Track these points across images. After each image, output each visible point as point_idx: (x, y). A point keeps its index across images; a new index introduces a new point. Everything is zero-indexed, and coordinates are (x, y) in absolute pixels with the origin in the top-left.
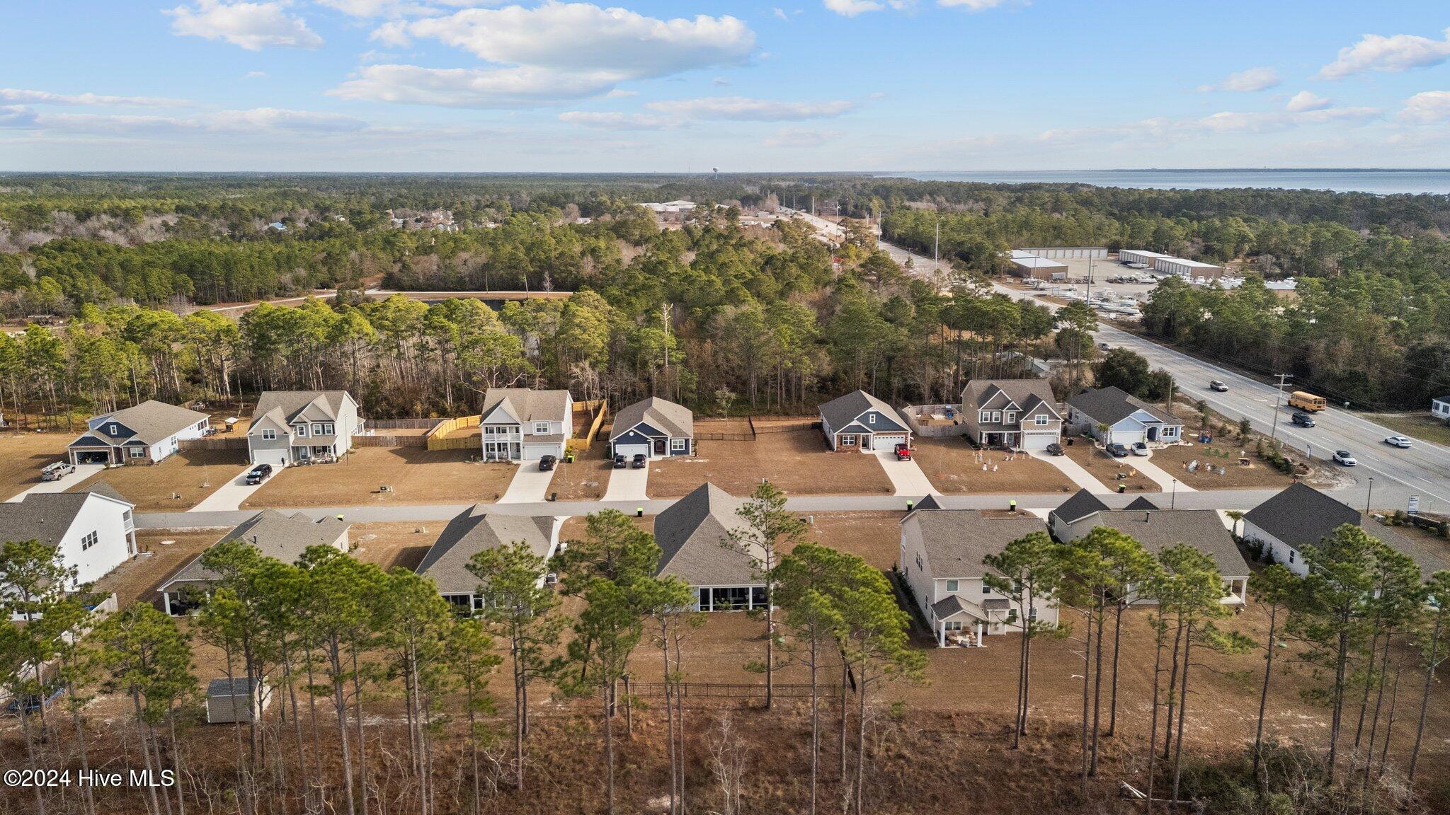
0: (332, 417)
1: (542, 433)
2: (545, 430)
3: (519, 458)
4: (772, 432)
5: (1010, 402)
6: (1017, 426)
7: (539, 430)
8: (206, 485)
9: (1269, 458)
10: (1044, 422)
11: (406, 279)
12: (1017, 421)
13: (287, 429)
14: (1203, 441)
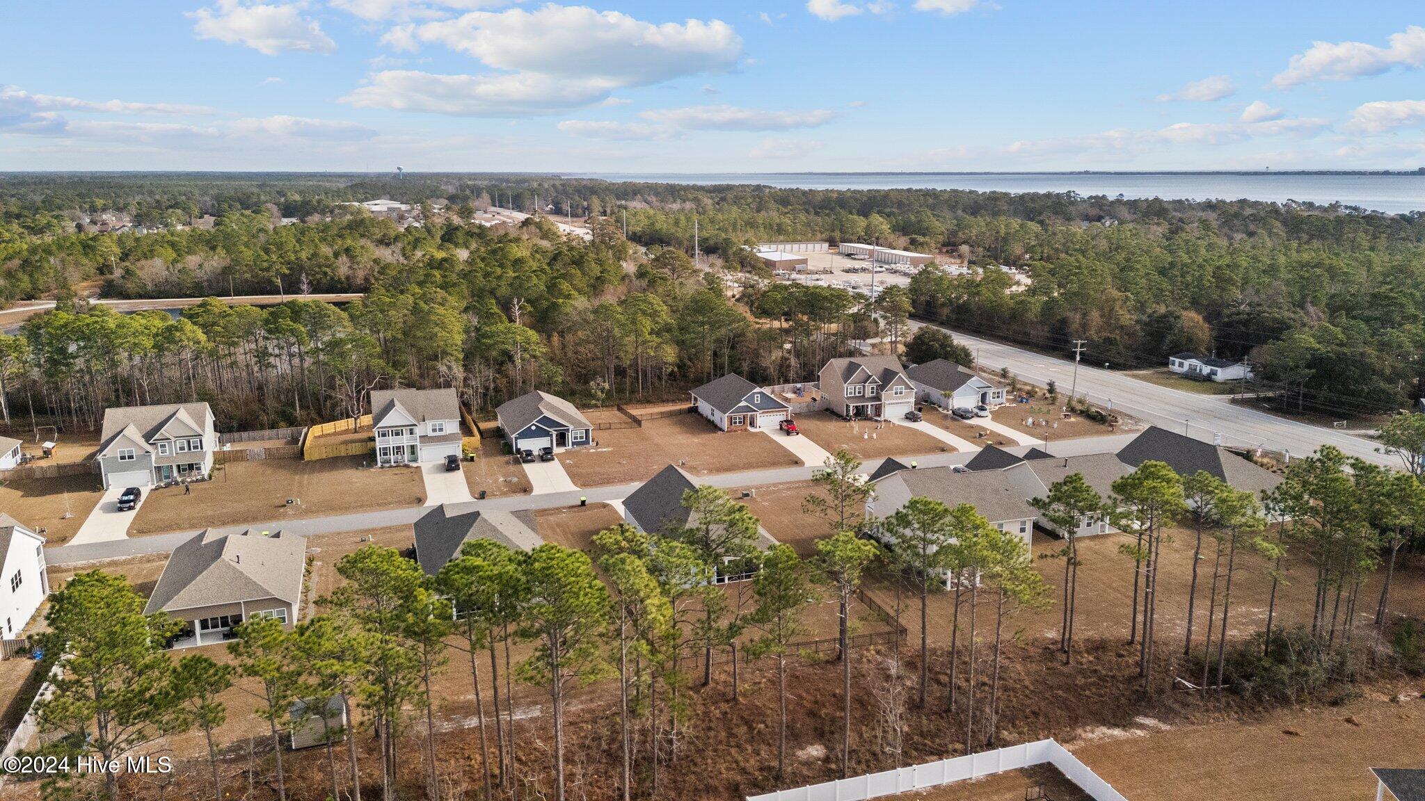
0: (200, 432)
1: (438, 433)
2: (441, 430)
3: (415, 460)
4: (652, 418)
5: (870, 376)
6: (878, 398)
7: (434, 430)
8: (68, 515)
9: (1082, 412)
10: (901, 393)
11: (130, 286)
12: (877, 393)
13: (149, 448)
14: (1022, 402)
